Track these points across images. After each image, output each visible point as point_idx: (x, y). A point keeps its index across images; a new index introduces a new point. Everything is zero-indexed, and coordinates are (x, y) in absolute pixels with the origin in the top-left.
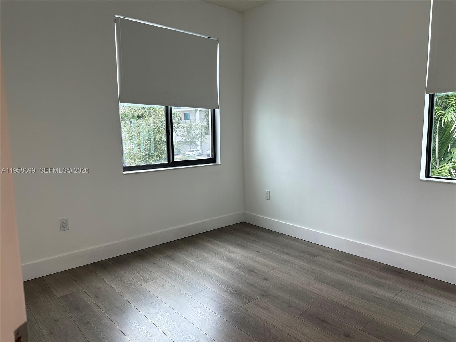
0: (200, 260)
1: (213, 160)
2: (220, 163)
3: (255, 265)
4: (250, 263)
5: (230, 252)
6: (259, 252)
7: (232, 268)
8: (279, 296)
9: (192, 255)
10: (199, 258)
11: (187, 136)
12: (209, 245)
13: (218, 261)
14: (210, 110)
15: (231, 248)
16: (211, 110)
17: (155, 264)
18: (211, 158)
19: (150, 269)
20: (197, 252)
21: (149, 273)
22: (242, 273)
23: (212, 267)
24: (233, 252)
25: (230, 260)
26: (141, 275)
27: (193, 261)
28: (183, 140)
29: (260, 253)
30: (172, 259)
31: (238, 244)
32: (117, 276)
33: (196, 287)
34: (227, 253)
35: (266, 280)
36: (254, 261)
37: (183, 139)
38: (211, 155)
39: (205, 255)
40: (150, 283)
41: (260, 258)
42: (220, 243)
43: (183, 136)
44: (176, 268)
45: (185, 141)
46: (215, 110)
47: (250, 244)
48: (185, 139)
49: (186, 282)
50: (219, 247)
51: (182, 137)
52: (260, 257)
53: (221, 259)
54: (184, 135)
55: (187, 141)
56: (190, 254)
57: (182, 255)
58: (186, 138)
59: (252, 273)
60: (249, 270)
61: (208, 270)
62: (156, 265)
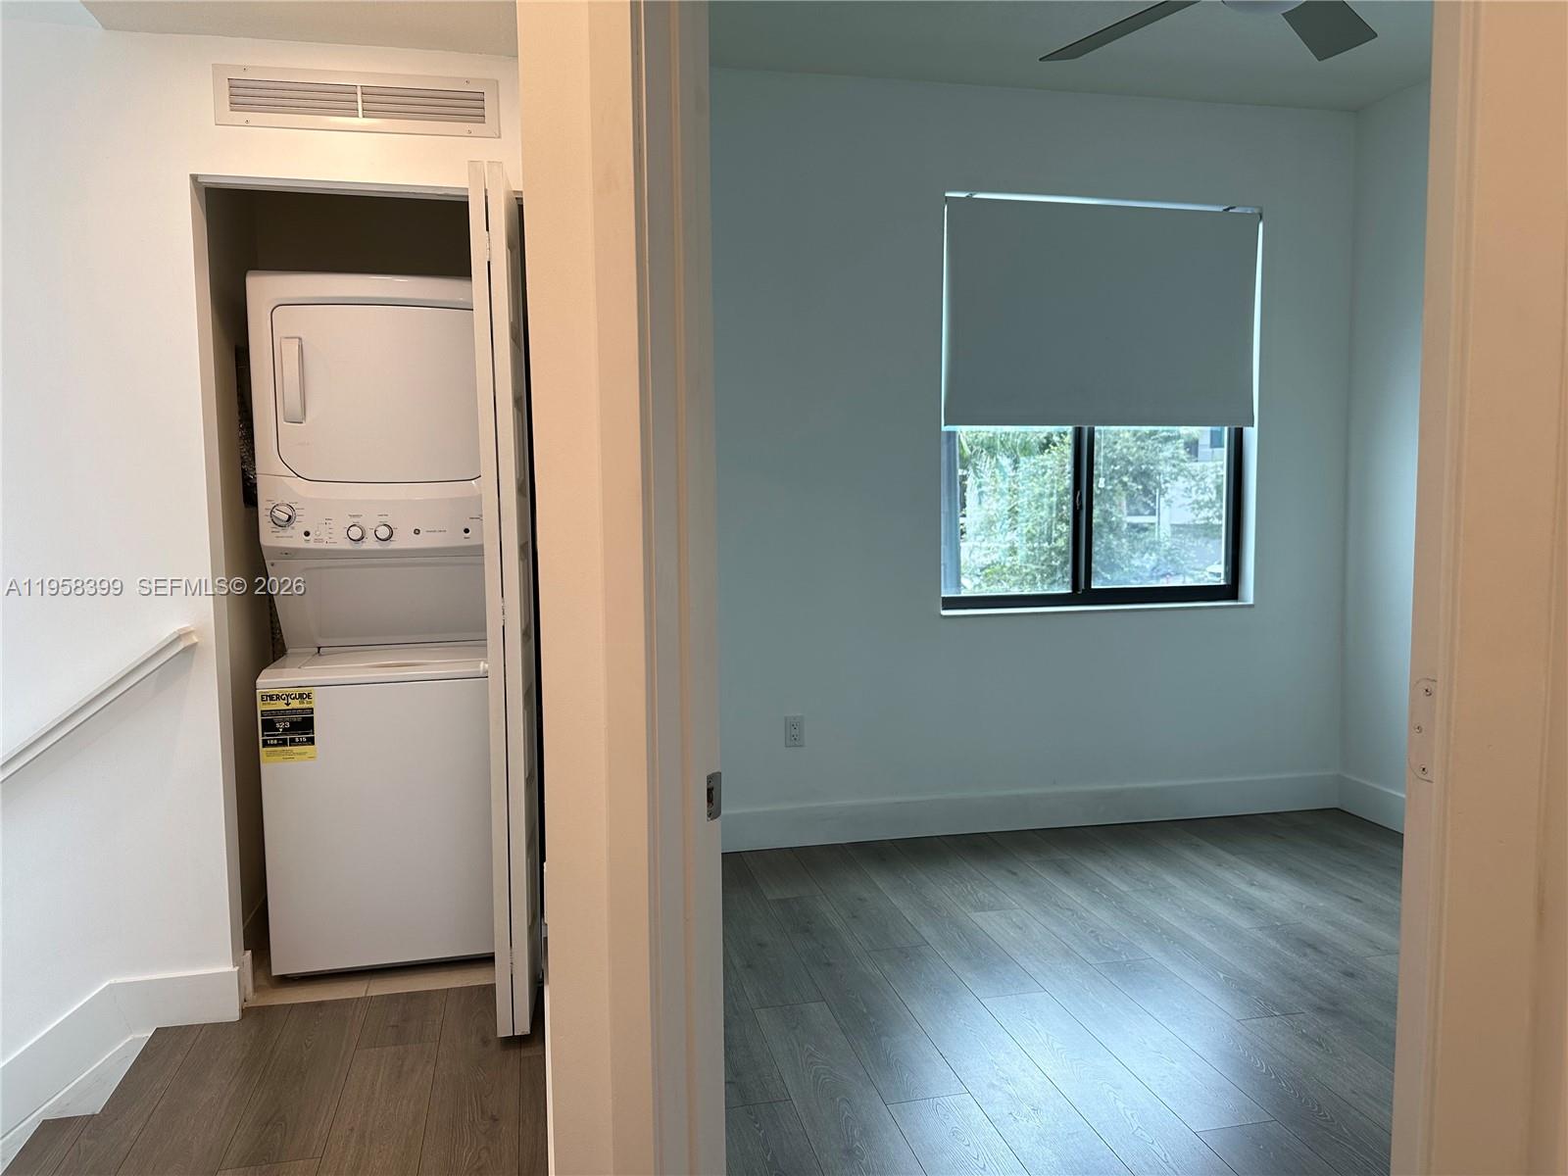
0: (1149, 890)
1: (1230, 590)
2: (1251, 602)
3: (1329, 931)
4: (1313, 924)
5: (1253, 885)
6: (1356, 900)
7: (1243, 926)
8: (1376, 1021)
9: (1126, 873)
10: (1147, 883)
11: (1214, 506)
12: (1189, 855)
13: (1205, 902)
14: (1226, 428)
15: (1261, 876)
16: (1229, 430)
17: (1015, 874)
18: (1222, 583)
19: (998, 884)
20: (1144, 867)
21: (992, 892)
22: (1272, 943)
23: (1180, 913)
24: (1263, 887)
25: (1248, 907)
26: (969, 892)
27: (1124, 888)
28: (1197, 522)
29: (1360, 904)
30: (1064, 870)
31: (1290, 869)
32: (909, 882)
33: (1116, 949)
34: (1243, 887)
35: (1352, 975)
36: (1327, 922)
37: (1200, 516)
38: (1223, 576)
39: (1170, 879)
40: (991, 914)
41: (1351, 918)
42: (1228, 856)
43: (1201, 508)
44: (1070, 894)
45: (1206, 524)
46: (1242, 429)
47: (1333, 874)
48: (1208, 518)
49: (1092, 932)
50: (1220, 865)
51: (1193, 509)
52: (1354, 915)
53: (1218, 898)
54: (1202, 504)
55: (1213, 526)
56: (1122, 867)
57: (1096, 868)
58: (1210, 514)
59: (1308, 951)
60: (1298, 939)
61: (1166, 916)
62: (1015, 877)
